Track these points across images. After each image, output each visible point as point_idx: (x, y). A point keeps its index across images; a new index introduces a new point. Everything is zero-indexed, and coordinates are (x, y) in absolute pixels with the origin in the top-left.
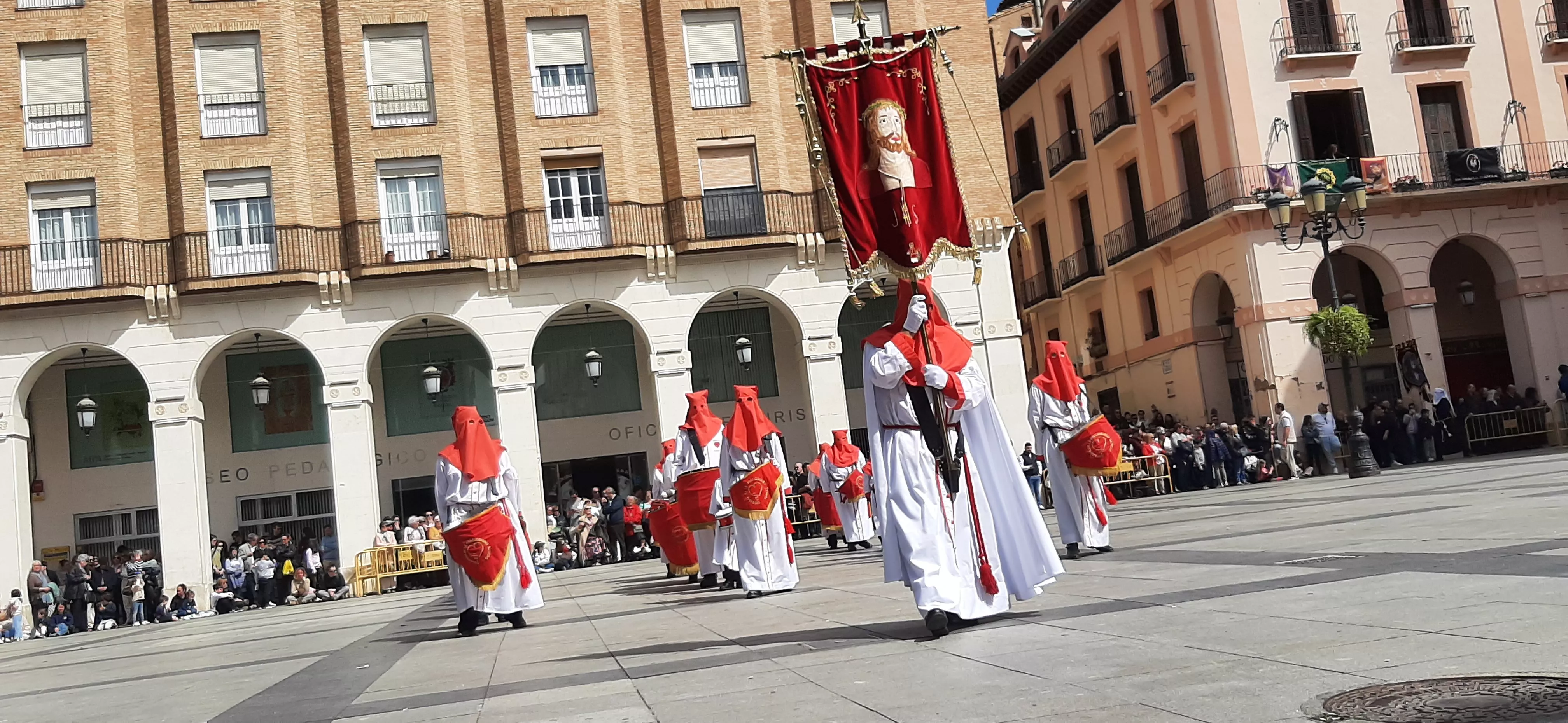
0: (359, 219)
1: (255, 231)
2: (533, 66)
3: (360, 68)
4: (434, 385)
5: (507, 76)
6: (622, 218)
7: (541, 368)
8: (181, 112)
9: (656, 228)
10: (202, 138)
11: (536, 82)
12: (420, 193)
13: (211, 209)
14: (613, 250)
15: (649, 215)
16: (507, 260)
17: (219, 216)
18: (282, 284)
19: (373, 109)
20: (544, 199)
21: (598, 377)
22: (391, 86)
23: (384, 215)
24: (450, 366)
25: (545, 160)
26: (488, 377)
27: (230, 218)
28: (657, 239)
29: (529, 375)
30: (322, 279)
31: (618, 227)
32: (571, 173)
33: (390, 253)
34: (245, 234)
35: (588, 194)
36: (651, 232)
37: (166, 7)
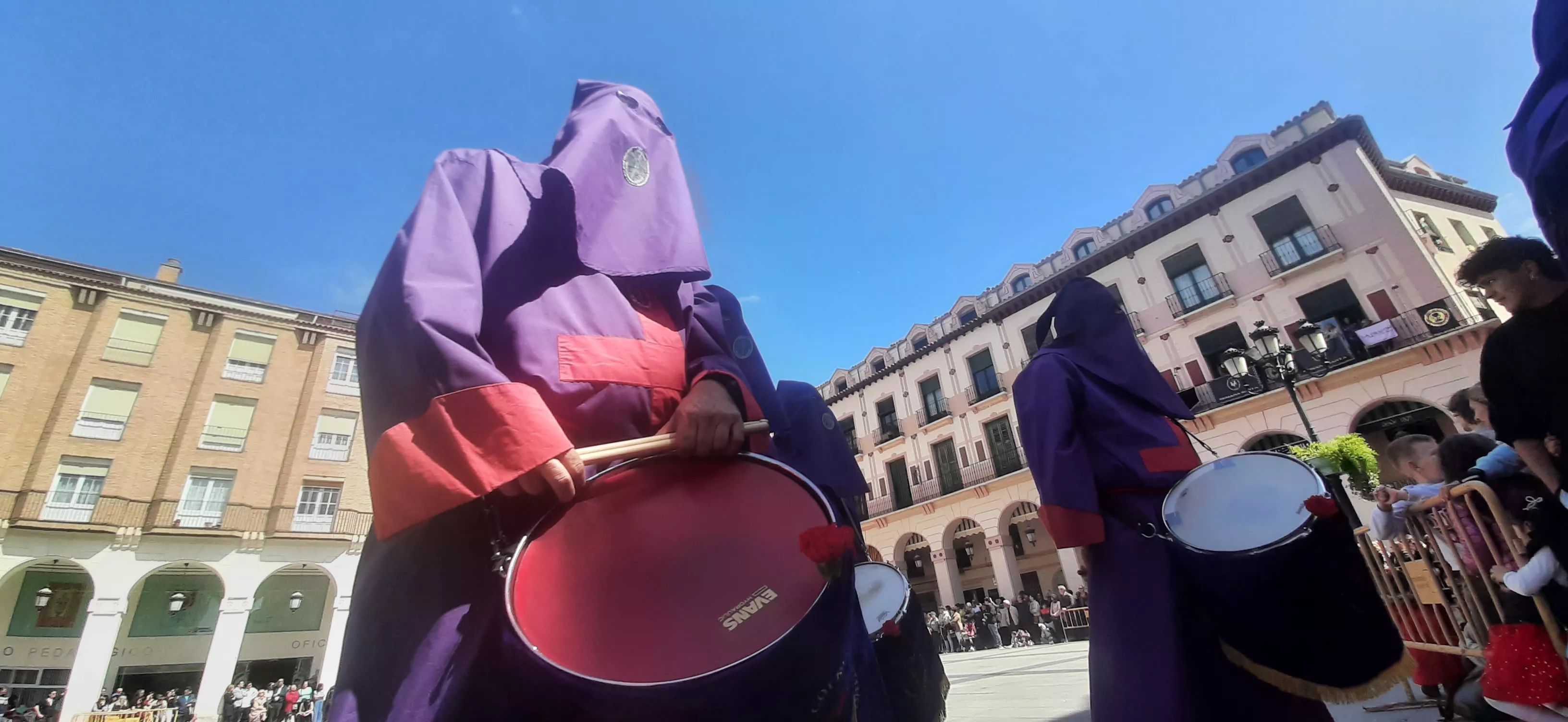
0: (165, 498)
1: (83, 496)
2: (317, 430)
3: (204, 415)
4: (176, 606)
5: (298, 434)
6: (344, 517)
7: (260, 601)
8: (62, 419)
9: (363, 526)
10: (70, 436)
11: (315, 441)
12: (215, 488)
13: (57, 479)
14: (332, 535)
15: (362, 518)
16: (258, 534)
17: (61, 483)
18: (89, 531)
19: (203, 438)
20: (296, 501)
21: (296, 609)
22: (220, 428)
23: (184, 497)
24: (194, 595)
25: (306, 482)
26: (219, 602)
27: (69, 485)
28: (362, 531)
29: (250, 604)
30: (120, 532)
31: (340, 522)
32: (321, 490)
33: (178, 521)
34: (75, 497)
35: (327, 502)
36: (360, 527)
37: (81, 359)
